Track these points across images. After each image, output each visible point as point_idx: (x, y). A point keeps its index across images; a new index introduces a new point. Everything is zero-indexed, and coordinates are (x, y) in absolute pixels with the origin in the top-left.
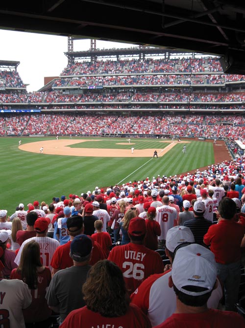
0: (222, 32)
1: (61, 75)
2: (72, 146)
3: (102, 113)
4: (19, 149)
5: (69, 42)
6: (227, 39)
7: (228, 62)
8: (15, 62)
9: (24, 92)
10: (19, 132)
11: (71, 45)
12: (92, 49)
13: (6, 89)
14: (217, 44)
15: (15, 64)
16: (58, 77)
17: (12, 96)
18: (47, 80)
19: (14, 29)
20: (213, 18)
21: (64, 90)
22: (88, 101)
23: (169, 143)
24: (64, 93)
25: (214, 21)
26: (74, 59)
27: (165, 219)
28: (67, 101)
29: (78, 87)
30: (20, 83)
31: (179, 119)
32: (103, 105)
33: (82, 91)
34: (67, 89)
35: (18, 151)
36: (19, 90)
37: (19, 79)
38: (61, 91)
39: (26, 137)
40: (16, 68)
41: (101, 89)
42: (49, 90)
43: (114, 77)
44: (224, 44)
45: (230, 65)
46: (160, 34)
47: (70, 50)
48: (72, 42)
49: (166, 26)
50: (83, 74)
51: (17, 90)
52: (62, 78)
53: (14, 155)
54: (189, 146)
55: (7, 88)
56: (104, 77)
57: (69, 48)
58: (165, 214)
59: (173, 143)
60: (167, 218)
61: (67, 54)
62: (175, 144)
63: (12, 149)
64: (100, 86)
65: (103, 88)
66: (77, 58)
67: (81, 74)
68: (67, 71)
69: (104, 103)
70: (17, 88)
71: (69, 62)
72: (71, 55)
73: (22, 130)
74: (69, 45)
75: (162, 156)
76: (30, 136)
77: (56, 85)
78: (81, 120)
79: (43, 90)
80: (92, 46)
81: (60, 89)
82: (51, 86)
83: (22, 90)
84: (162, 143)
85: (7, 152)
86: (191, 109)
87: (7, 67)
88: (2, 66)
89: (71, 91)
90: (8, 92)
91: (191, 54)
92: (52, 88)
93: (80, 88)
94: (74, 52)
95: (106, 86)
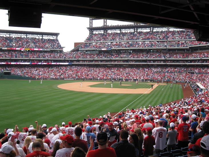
0: (196, 16)
2: (91, 86)
3: (110, 65)
4: (58, 88)
5: (90, 21)
6: (199, 19)
7: (199, 34)
8: (57, 33)
9: (61, 52)
10: (58, 77)
11: (91, 23)
12: (105, 25)
14: (192, 23)
15: (56, 35)
16: (83, 43)
17: (54, 54)
18: (76, 44)
19: (68, 14)
20: (192, 7)
21: (87, 51)
22: (102, 58)
24: (86, 53)
25: (192, 9)
26: (93, 32)
27: (161, 136)
28: (88, 58)
29: (95, 49)
30: (59, 46)
31: (159, 69)
32: (111, 61)
33: (98, 51)
34: (89, 50)
36: (59, 50)
37: (59, 44)
39: (62, 80)
40: (57, 37)
41: (110, 50)
42: (77, 51)
43: (118, 43)
44: (196, 23)
45: (201, 36)
46: (157, 17)
47: (90, 26)
48: (92, 21)
49: (162, 13)
51: (57, 51)
52: (85, 43)
53: (55, 91)
54: (166, 87)
55: (51, 49)
56: (112, 43)
57: (90, 25)
58: (160, 133)
60: (162, 135)
61: (88, 28)
63: (53, 87)
65: (111, 50)
66: (95, 31)
67: (97, 41)
68: (89, 39)
69: (112, 59)
70: (58, 49)
71: (90, 33)
72: (91, 29)
73: (60, 76)
74: (90, 23)
75: (149, 93)
76: (65, 79)
77: (82, 48)
78: (97, 70)
79: (73, 51)
80: (104, 24)
81: (84, 50)
82: (79, 48)
83: (60, 51)
84: (149, 85)
85: (50, 89)
86: (167, 63)
87: (52, 36)
88: (48, 36)
89: (91, 51)
90: (52, 52)
91: (167, 28)
92: (79, 49)
93: (97, 50)
94: (93, 28)
95: (113, 49)
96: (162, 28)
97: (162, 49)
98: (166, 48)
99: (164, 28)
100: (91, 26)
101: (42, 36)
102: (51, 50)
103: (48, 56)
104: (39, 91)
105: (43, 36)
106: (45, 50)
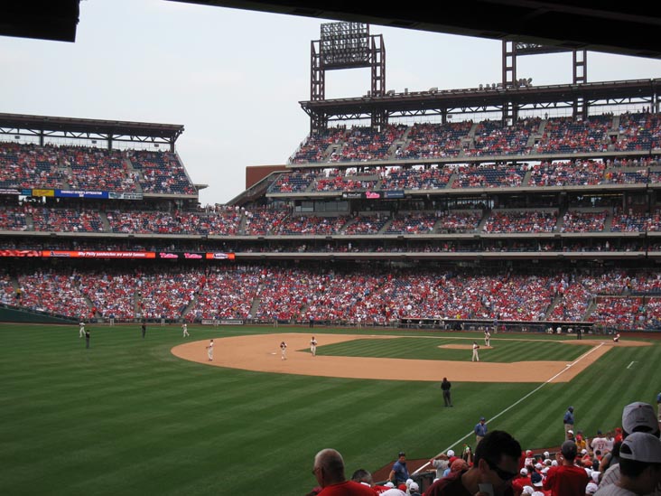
1: (293, 160)
2: (322, 351)
3: (401, 265)
4: (173, 356)
5: (313, 76)
8: (171, 126)
9: (191, 205)
10: (175, 314)
11: (319, 83)
12: (376, 92)
13: (145, 198)
15: (171, 132)
16: (283, 168)
17: (161, 216)
18: (253, 174)
21: (299, 202)
22: (365, 231)
23: (590, 347)
24: (298, 209)
26: (326, 120)
28: (307, 234)
29: (336, 194)
30: (183, 183)
31: (618, 282)
32: (404, 243)
33: (346, 203)
34: (308, 199)
35: (168, 360)
36: (179, 199)
37: (182, 173)
38: (291, 204)
40: (172, 143)
41: (398, 198)
42: (257, 200)
47: (316, 96)
48: (322, 76)
50: (349, 159)
51: (173, 200)
52: (294, 169)
53: (158, 370)
54: (647, 355)
55: (147, 195)
56: (409, 166)
57: (313, 90)
59: (601, 347)
61: (306, 106)
62: (608, 349)
63: (152, 354)
64: (397, 191)
65: (405, 196)
66: (335, 117)
67: (345, 159)
68: (306, 153)
69: (406, 236)
70: (176, 195)
71: (313, 126)
72: (319, 109)
73: (182, 309)
74: (314, 82)
75: (568, 381)
76: (204, 323)
77: (277, 189)
78: (347, 286)
79: (241, 201)
80: (374, 85)
81: (288, 199)
82: (265, 191)
83: (185, 200)
84: (568, 345)
85: (140, 363)
86: (652, 250)
87: (149, 139)
88: (135, 138)
89: (317, 204)
90: (149, 205)
91: (650, 98)
92: (267, 195)
93: (342, 196)
94: (327, 102)
95: (411, 192)
96: (627, 100)
97: (628, 192)
98: (645, 186)
99: (633, 100)
100: (319, 96)
101: (110, 140)
102: (146, 200)
103: (132, 226)
104: (88, 368)
105: (114, 136)
106: (122, 197)
